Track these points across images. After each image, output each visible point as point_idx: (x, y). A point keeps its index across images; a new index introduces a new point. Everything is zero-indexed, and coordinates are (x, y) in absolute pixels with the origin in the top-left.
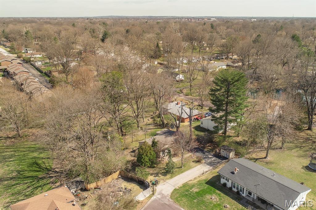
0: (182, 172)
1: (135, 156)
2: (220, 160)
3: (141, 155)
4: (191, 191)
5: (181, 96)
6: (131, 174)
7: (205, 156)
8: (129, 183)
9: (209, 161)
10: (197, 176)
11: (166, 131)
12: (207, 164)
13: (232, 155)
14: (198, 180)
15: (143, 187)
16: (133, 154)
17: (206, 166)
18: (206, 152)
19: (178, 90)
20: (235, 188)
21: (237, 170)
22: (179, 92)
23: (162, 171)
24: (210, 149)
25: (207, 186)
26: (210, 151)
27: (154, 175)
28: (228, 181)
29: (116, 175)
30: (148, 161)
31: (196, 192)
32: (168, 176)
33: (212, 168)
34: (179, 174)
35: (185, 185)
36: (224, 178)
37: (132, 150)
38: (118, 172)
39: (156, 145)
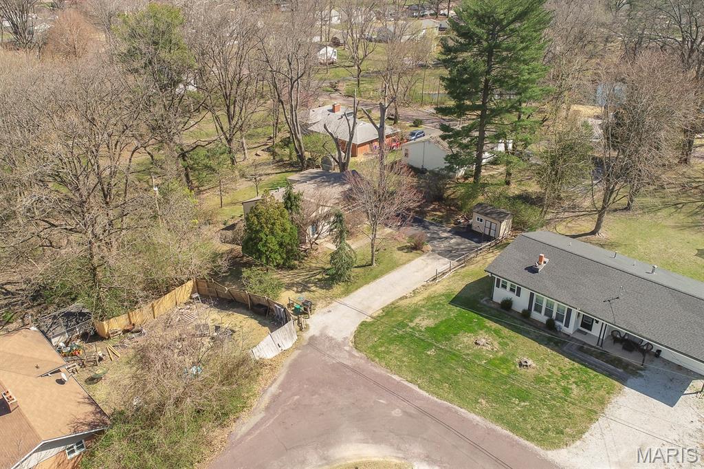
0: (375, 277)
1: (234, 241)
2: (474, 244)
3: (257, 232)
4: (412, 325)
5: (335, 99)
6: (228, 288)
7: (429, 235)
8: (224, 313)
9: (443, 245)
10: (418, 286)
11: (316, 173)
12: (439, 254)
13: (504, 228)
14: (425, 294)
15: (267, 322)
16: (229, 233)
17: (439, 259)
18: (431, 224)
19: (326, 85)
20: (540, 312)
21: (545, 262)
22: (330, 89)
23: (317, 277)
24: (442, 217)
25: (456, 310)
26: (441, 222)
27: (295, 289)
28: (518, 294)
29: (184, 292)
30: (277, 248)
31: (428, 329)
32: (338, 288)
33: (455, 263)
34: (367, 283)
35: (390, 311)
36: (504, 287)
37: (223, 227)
38: (190, 284)
39: (297, 206)
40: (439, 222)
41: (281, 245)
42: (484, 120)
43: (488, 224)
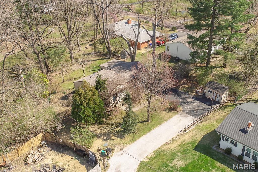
0: (150, 130)
1: (68, 106)
3: (79, 105)
4: (171, 165)
5: (130, 14)
6: (63, 139)
7: (181, 100)
8: (60, 155)
9: (189, 107)
10: (175, 135)
11: (117, 62)
12: (187, 113)
14: (179, 142)
15: (84, 162)
16: (65, 102)
17: (187, 117)
18: (182, 93)
19: (125, 7)
20: (249, 157)
21: (252, 126)
22: (127, 9)
23: (116, 129)
24: (188, 88)
25: (198, 154)
26: (188, 92)
27: (102, 138)
28: (236, 145)
29: (37, 140)
30: (91, 114)
31: (181, 168)
32: (128, 138)
34: (145, 133)
35: (158, 154)
36: (227, 140)
37: (63, 95)
38: (40, 135)
39: (103, 87)
40: (187, 92)
41: (93, 112)
42: (212, 32)
43: (215, 94)
